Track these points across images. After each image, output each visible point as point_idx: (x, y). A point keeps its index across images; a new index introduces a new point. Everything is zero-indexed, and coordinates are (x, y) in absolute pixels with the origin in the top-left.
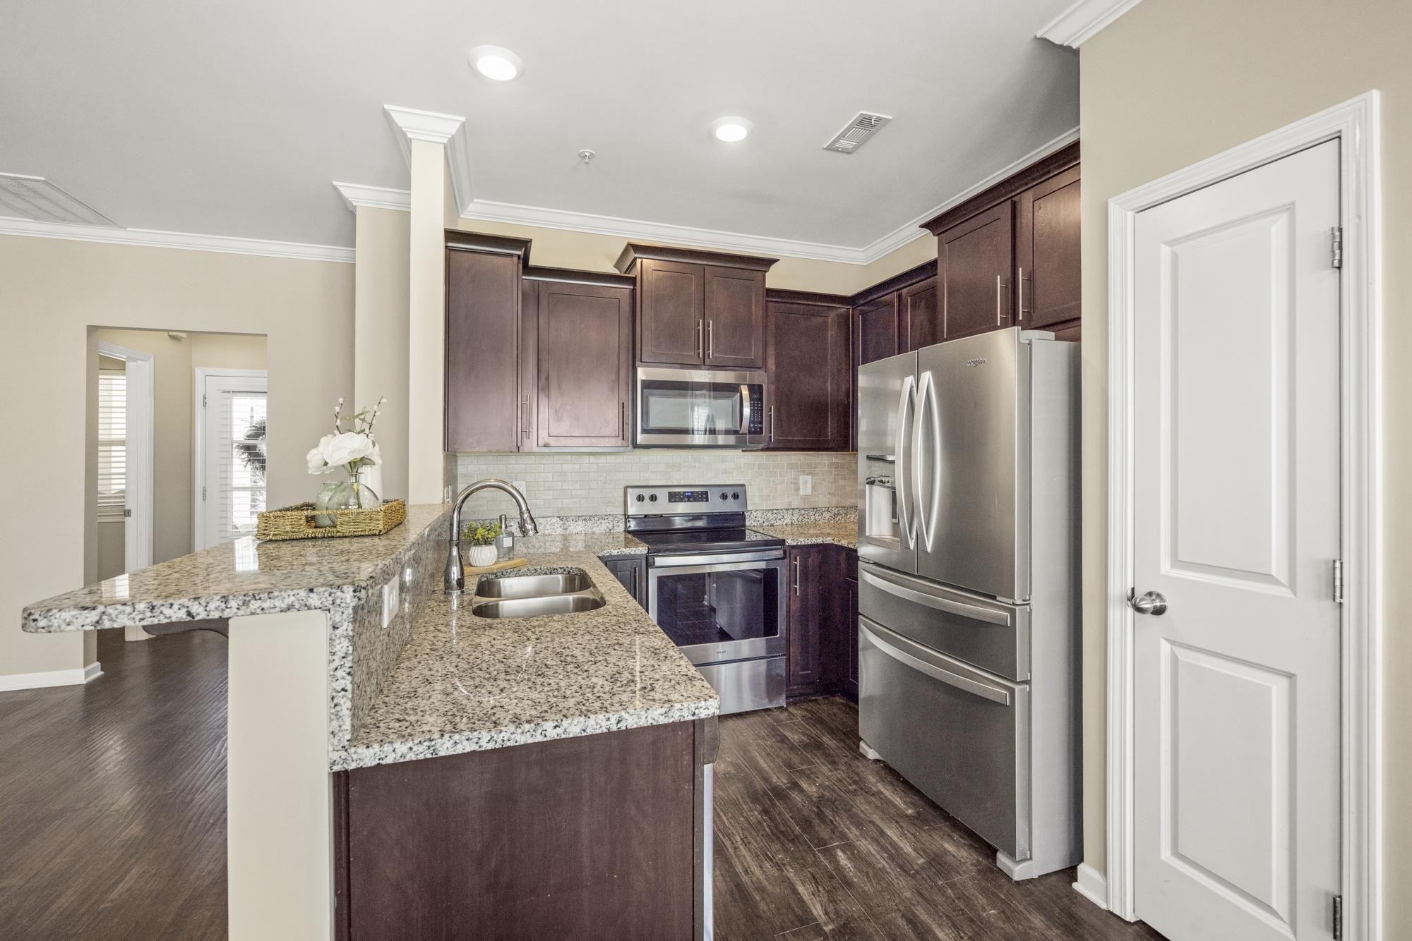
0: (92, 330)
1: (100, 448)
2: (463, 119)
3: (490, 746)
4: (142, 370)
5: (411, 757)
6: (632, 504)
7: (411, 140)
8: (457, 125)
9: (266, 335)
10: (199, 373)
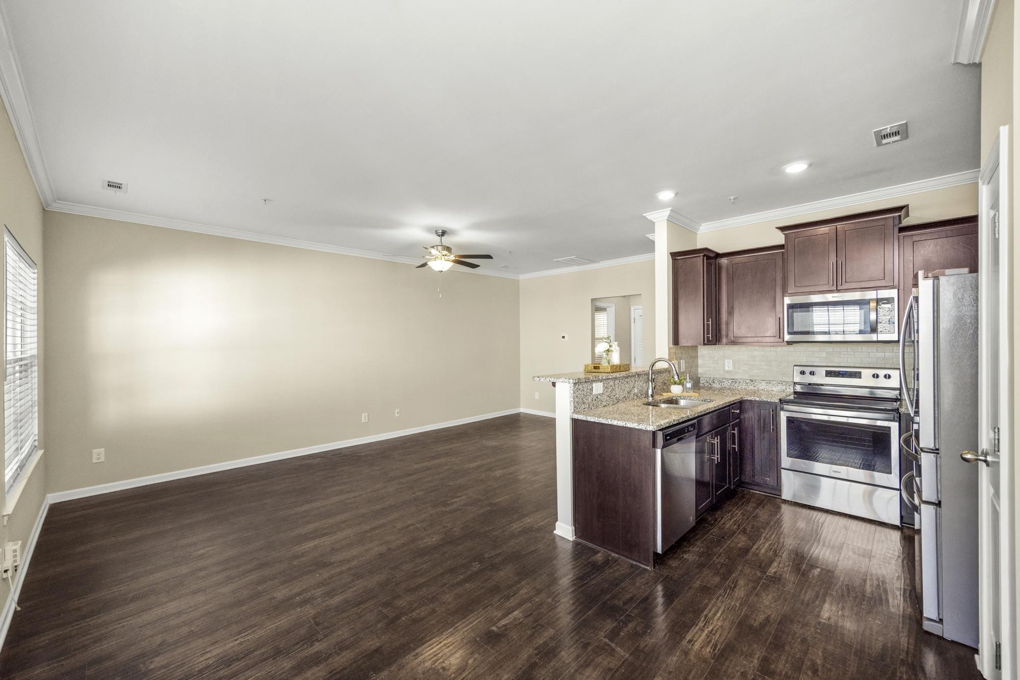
0: (592, 300)
1: (596, 341)
2: (670, 208)
3: (597, 421)
4: (612, 310)
5: (583, 419)
6: (796, 376)
7: (654, 222)
8: (669, 211)
9: (641, 294)
10: (632, 308)
